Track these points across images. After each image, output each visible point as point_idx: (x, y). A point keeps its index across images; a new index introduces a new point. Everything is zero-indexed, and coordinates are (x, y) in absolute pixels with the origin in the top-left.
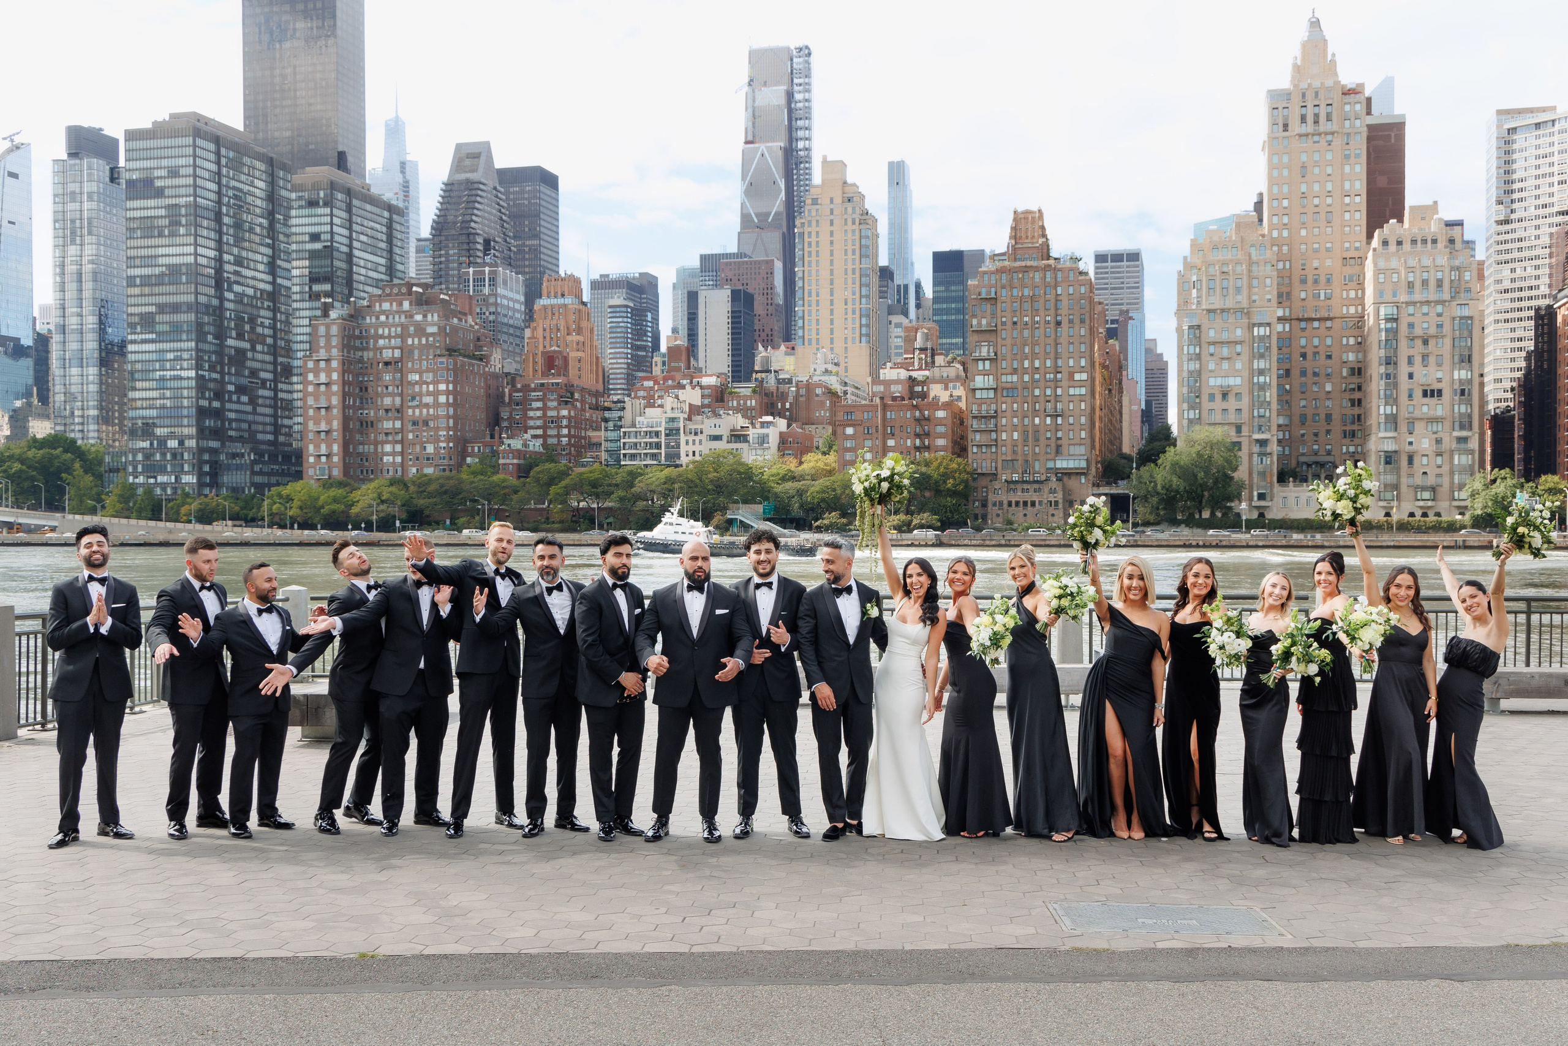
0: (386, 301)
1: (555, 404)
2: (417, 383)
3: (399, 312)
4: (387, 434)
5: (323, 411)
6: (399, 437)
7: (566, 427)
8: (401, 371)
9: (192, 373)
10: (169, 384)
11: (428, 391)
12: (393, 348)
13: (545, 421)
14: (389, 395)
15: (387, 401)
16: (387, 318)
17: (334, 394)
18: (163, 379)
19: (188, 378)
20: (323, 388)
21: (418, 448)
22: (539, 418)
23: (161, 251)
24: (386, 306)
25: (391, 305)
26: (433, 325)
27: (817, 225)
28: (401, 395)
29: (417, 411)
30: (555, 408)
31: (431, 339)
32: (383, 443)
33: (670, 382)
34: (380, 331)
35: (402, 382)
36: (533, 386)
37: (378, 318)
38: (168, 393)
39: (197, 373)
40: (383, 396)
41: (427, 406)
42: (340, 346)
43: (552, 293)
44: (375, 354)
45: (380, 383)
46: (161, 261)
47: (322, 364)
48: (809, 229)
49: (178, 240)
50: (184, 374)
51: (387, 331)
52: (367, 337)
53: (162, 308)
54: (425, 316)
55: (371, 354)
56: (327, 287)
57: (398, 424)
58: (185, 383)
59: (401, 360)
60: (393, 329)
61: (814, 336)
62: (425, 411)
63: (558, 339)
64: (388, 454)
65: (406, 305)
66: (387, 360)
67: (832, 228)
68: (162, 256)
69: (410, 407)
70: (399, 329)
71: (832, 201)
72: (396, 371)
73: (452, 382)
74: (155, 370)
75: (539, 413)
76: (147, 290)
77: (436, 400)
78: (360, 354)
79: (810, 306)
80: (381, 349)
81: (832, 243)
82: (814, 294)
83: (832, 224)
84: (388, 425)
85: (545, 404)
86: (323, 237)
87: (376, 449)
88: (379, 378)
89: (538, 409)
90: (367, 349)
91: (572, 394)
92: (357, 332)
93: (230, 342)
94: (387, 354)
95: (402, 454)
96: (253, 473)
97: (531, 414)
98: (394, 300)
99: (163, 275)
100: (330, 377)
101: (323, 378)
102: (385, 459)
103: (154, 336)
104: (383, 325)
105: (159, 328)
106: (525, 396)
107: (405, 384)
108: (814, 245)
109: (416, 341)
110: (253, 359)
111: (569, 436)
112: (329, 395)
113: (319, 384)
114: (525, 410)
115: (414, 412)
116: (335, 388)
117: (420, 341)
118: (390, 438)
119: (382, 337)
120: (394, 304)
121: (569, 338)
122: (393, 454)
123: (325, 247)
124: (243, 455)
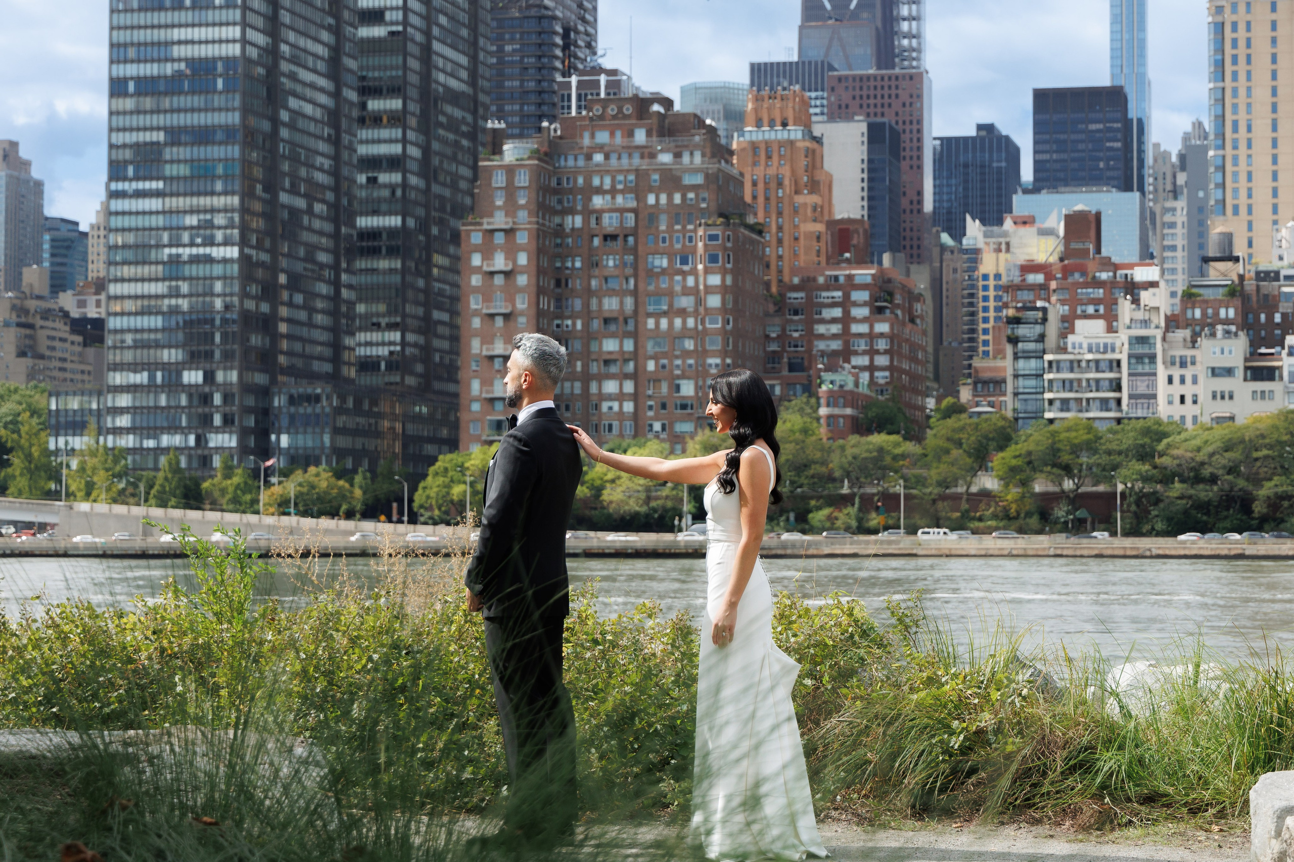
0: (603, 128)
1: (864, 312)
2: (664, 271)
3: (631, 149)
4: (607, 362)
5: (499, 321)
6: (631, 366)
7: (886, 352)
8: (634, 251)
9: (233, 252)
10: (187, 270)
11: (684, 287)
12: (622, 211)
13: (847, 344)
14: (612, 293)
15: (611, 304)
16: (607, 157)
17: (521, 290)
18: (175, 261)
19: (225, 261)
20: (499, 280)
21: (664, 388)
22: (835, 337)
23: (177, 34)
24: (603, 137)
25: (612, 134)
26: (696, 171)
27: (1248, 11)
28: (635, 293)
29: (664, 323)
30: (864, 320)
31: (691, 195)
32: (601, 378)
33: (1077, 275)
34: (596, 182)
35: (637, 269)
36: (821, 280)
37: (589, 157)
38: (185, 287)
39: (241, 252)
40: (599, 294)
41: (683, 313)
42: (533, 207)
43: (766, 121)
44: (586, 221)
45: (596, 272)
46: (177, 51)
47: (499, 238)
48: (1234, 18)
49: (210, 15)
50: (217, 252)
51: (608, 181)
52: (571, 191)
53: (175, 136)
54: (678, 155)
55: (578, 221)
56: (396, 104)
57: (629, 345)
58: (218, 270)
59: (635, 232)
60: (620, 178)
61: (1243, 200)
62: (678, 322)
63: (779, 200)
64: (610, 398)
65: (640, 136)
66: (610, 230)
67: (1274, 16)
68: (180, 42)
69: (649, 315)
70: (631, 177)
72: (626, 250)
73: (732, 271)
74: (159, 246)
75: (835, 329)
76: (148, 103)
77: (699, 302)
78: (557, 220)
79: (1235, 148)
80: (599, 213)
82: (1242, 128)
84: (610, 345)
85: (846, 313)
86: (388, 16)
87: (586, 388)
88: (593, 263)
89: (834, 321)
90: (571, 211)
91: (891, 294)
92: (554, 183)
93: (284, 198)
94: (610, 222)
95: (635, 397)
96: (336, 431)
97: (821, 329)
98: (619, 127)
99: (178, 75)
100: (515, 261)
101: (500, 262)
102: (605, 406)
103: (161, 185)
104: (602, 172)
105: (169, 170)
106: (809, 298)
107: (642, 274)
108: (1242, 43)
109: (663, 199)
110: (310, 229)
111: (890, 368)
112: (510, 293)
113: (492, 273)
114: (810, 324)
115: (657, 324)
116: (522, 280)
117: (670, 198)
118: (613, 369)
119: (599, 191)
120: (618, 134)
121: (799, 199)
122: (621, 397)
123: (392, 34)
124: (317, 399)
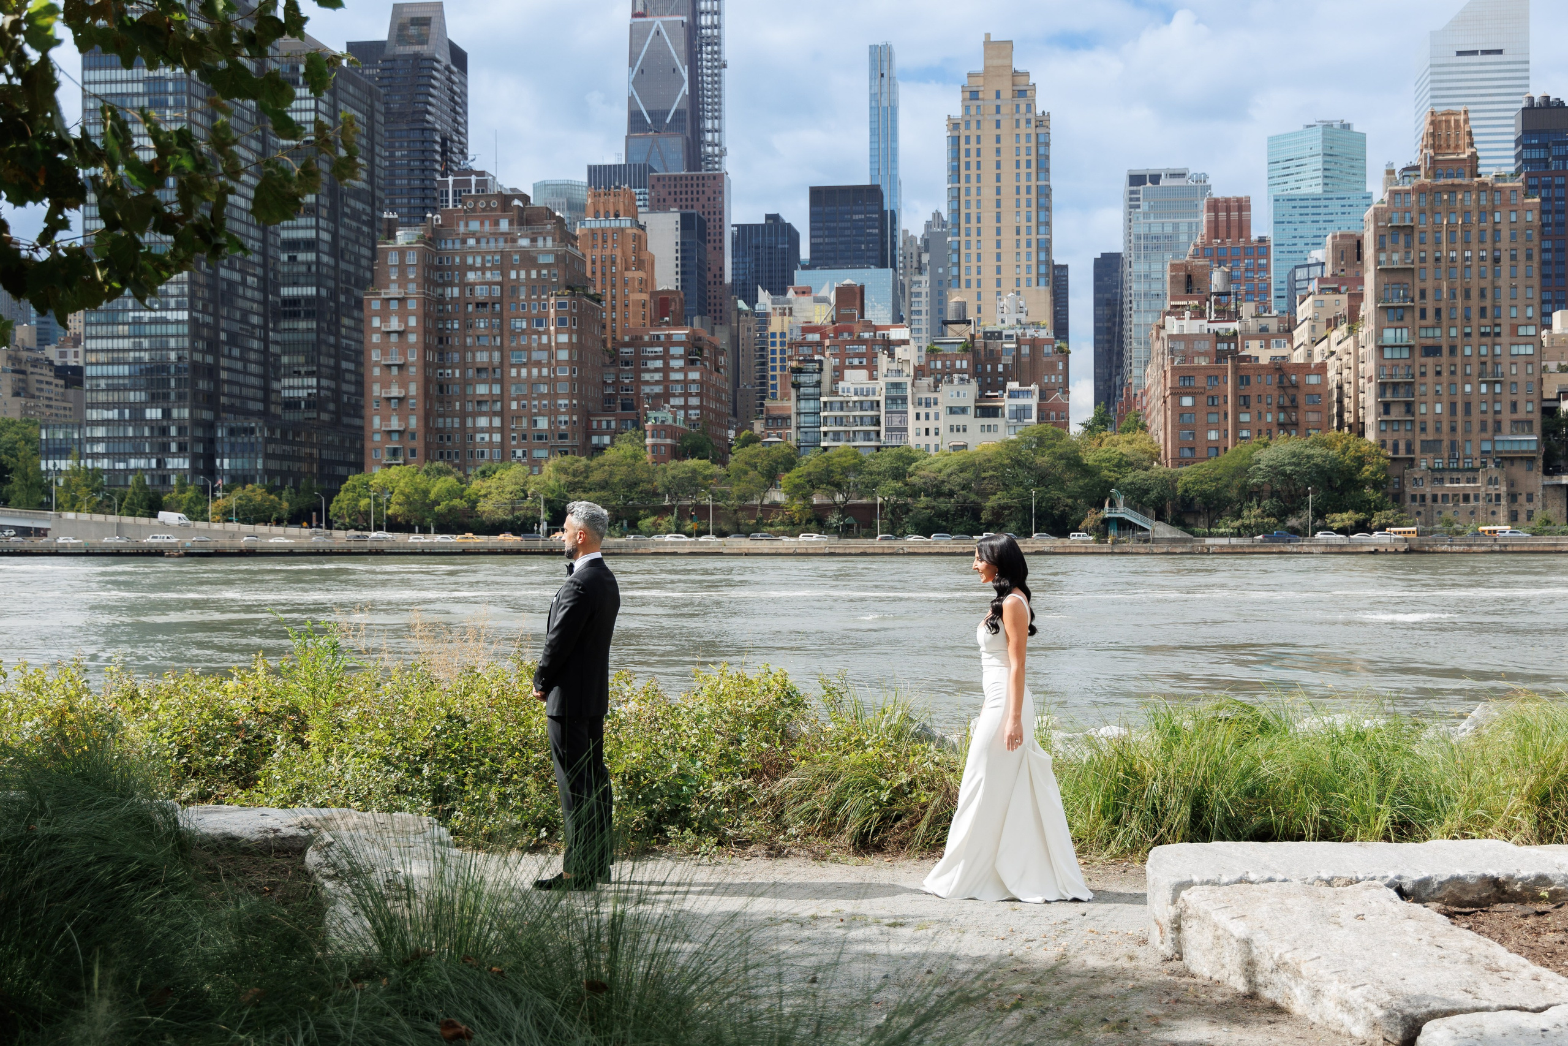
1: (681, 363)
4: (480, 403)
6: (498, 406)
8: (500, 316)
11: (540, 344)
12: (490, 284)
13: (667, 388)
14: (483, 348)
16: (477, 242)
17: (412, 346)
20: (396, 338)
21: (525, 423)
22: (657, 383)
24: (475, 226)
25: (482, 224)
27: (977, 128)
28: (501, 348)
30: (680, 370)
32: (474, 415)
34: (470, 261)
35: (503, 330)
36: (648, 338)
37: (465, 242)
40: (474, 350)
41: (539, 364)
42: (420, 281)
44: (463, 292)
45: (469, 332)
47: (394, 306)
48: (968, 133)
51: (478, 260)
52: (450, 268)
55: (456, 292)
57: (498, 390)
59: (500, 301)
60: (489, 258)
61: (974, 276)
64: (482, 430)
66: (479, 300)
67: (998, 132)
69: (512, 366)
70: (497, 258)
71: (998, 95)
72: (494, 315)
75: (657, 376)
78: (440, 291)
80: (471, 286)
81: (998, 151)
83: (998, 125)
84: (480, 390)
85: (666, 364)
87: (463, 423)
88: (468, 325)
89: (656, 370)
90: (451, 284)
91: (701, 350)
92: (437, 261)
94: (478, 293)
95: (502, 430)
97: (646, 377)
98: (485, 218)
100: (406, 324)
101: (395, 324)
102: (478, 437)
104: (474, 253)
106: (637, 353)
107: (506, 333)
108: (973, 153)
112: (403, 348)
113: (389, 332)
114: (640, 373)
115: (519, 373)
116: (412, 338)
118: (485, 408)
119: (470, 268)
120: (487, 223)
122: (490, 430)
